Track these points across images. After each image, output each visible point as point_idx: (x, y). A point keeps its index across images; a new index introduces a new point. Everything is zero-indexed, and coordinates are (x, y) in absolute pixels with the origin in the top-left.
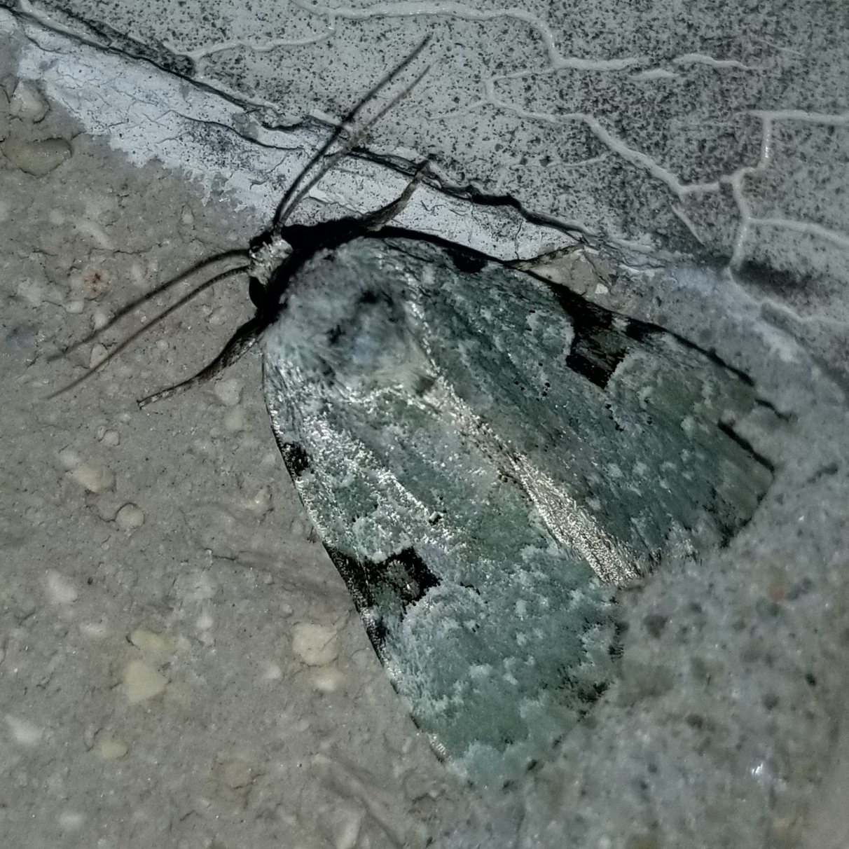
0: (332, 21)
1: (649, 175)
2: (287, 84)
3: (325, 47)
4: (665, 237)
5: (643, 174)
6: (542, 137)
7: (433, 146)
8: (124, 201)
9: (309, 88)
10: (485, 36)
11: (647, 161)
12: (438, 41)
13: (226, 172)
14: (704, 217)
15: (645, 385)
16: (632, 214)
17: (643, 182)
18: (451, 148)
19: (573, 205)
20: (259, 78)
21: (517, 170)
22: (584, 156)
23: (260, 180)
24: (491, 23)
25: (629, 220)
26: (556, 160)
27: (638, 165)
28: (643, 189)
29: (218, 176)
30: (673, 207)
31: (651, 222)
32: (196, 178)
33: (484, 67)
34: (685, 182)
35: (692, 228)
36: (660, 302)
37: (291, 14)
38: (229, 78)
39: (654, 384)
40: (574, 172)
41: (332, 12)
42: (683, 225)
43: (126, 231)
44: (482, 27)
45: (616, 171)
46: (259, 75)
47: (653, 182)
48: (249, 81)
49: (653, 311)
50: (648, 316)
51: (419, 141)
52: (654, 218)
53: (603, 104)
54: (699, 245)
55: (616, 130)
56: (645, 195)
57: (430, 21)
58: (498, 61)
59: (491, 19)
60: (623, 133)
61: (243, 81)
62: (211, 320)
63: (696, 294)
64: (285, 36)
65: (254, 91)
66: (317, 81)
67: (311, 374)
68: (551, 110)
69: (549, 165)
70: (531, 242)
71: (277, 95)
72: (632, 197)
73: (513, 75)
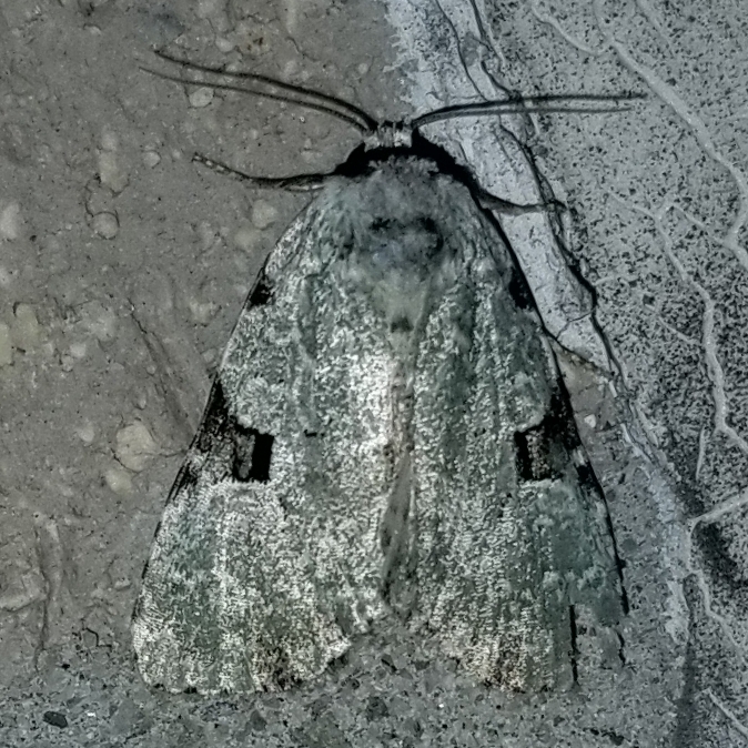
0: (605, 46)
1: (710, 390)
2: (528, 55)
3: (582, 59)
4: (674, 444)
5: (707, 384)
6: (664, 280)
7: (582, 205)
8: (334, 10)
9: (541, 74)
10: (699, 168)
11: (719, 378)
12: (664, 137)
13: (423, 65)
14: (718, 462)
15: (551, 516)
16: (669, 403)
17: (701, 389)
18: (593, 221)
19: (635, 351)
20: (514, 32)
21: (622, 285)
22: (679, 325)
23: (440, 95)
24: (712, 163)
25: (663, 403)
26: (656, 307)
27: (710, 375)
28: (696, 395)
29: (415, 62)
30: (703, 431)
31: (677, 423)
32: (398, 47)
33: (676, 189)
34: (730, 422)
35: (701, 461)
36: (622, 481)
37: (582, 12)
38: (493, 8)
39: (558, 523)
40: (660, 328)
41: (612, 41)
42: (697, 450)
43: (313, 32)
44: (704, 160)
45: (689, 360)
46: (517, 29)
47: (708, 397)
48: (505, 26)
49: (610, 480)
50: (604, 479)
51: (577, 191)
52: (681, 422)
53: (731, 304)
54: (693, 477)
55: (720, 331)
56: (693, 400)
57: (672, 117)
58: (689, 196)
59: (715, 161)
60: (723, 339)
61: (501, 21)
62: (304, 153)
63: (654, 507)
64: (562, 22)
65: (500, 37)
66: (551, 76)
67: (336, 236)
68: (690, 269)
69: (647, 306)
70: (578, 336)
71: (513, 56)
72: (682, 391)
73: (690, 216)
